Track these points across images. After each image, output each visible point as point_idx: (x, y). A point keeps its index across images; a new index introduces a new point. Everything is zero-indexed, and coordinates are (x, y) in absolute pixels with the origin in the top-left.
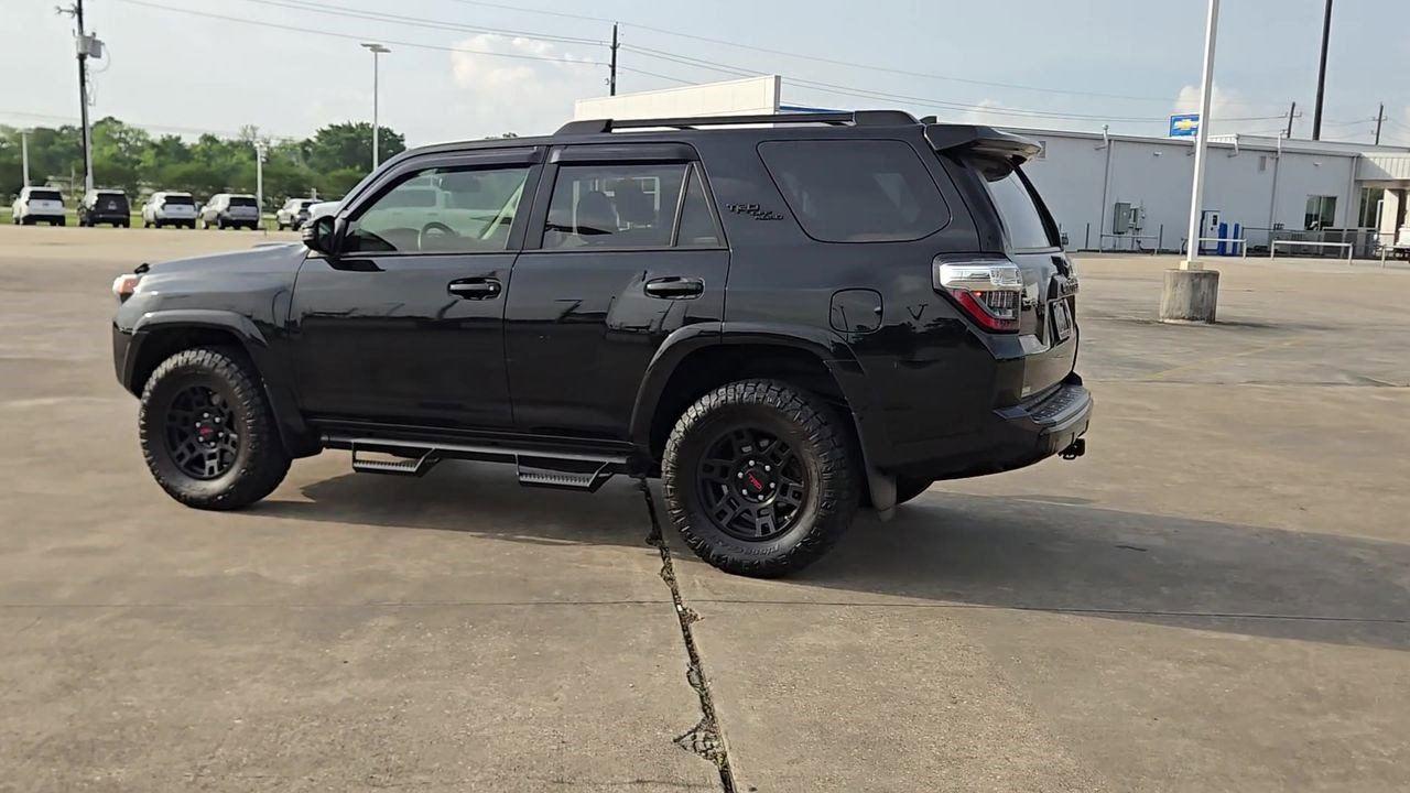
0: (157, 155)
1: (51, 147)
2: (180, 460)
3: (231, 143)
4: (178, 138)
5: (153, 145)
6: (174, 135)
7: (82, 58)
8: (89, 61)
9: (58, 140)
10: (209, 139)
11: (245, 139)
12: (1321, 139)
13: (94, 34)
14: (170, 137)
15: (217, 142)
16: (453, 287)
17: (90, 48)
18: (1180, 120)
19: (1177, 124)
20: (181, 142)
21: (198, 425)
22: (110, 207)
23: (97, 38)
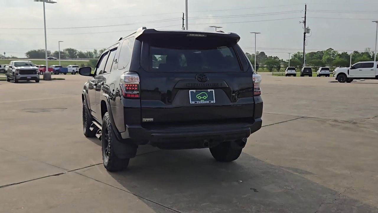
0: (340, 57)
1: (313, 57)
3: (362, 53)
4: (346, 53)
5: (339, 55)
6: (345, 52)
7: (305, 33)
8: (306, 34)
9: (315, 55)
10: (356, 52)
11: (367, 52)
13: (308, 27)
14: (344, 52)
15: (358, 53)
17: (307, 31)
20: (347, 53)
22: (307, 71)
23: (309, 28)
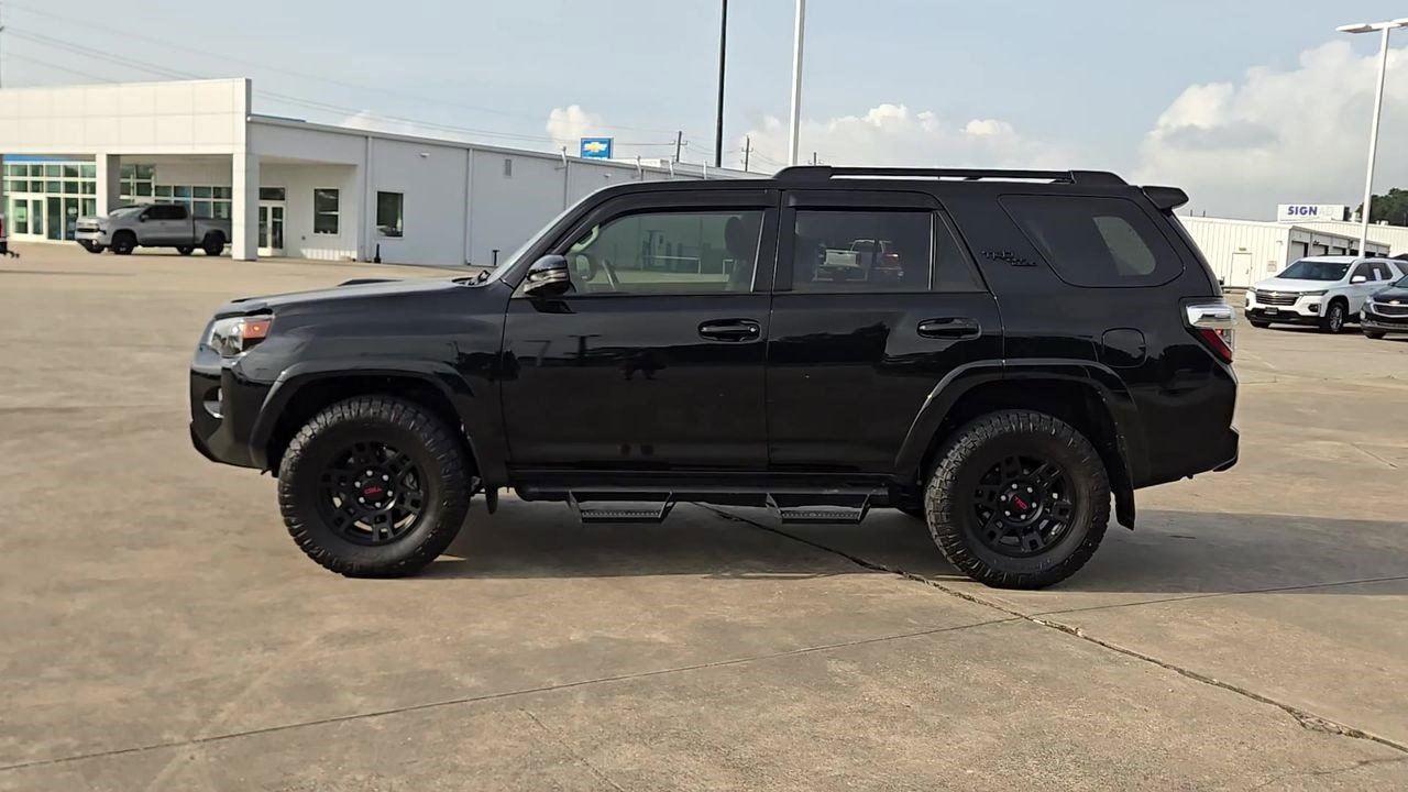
2: (339, 526)
12: (722, 166)
16: (705, 329)
18: (589, 142)
19: (587, 146)
21: (358, 484)
